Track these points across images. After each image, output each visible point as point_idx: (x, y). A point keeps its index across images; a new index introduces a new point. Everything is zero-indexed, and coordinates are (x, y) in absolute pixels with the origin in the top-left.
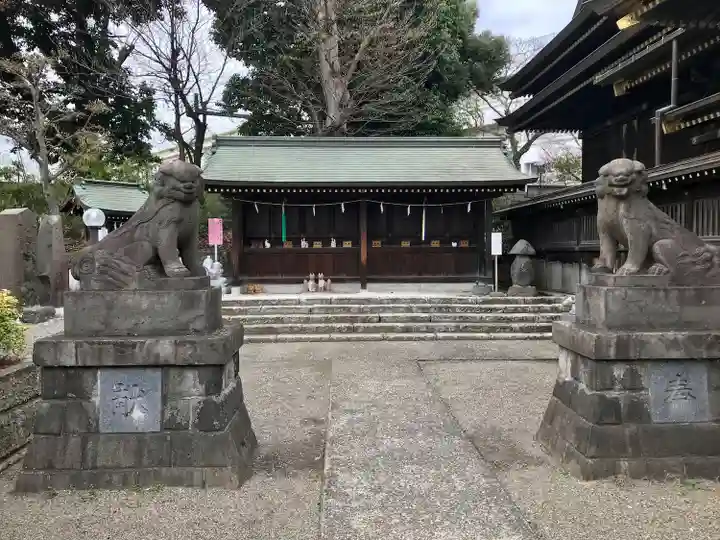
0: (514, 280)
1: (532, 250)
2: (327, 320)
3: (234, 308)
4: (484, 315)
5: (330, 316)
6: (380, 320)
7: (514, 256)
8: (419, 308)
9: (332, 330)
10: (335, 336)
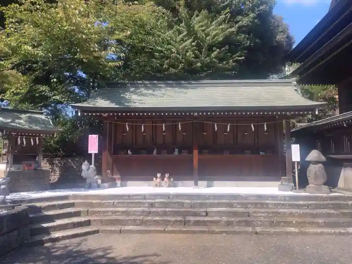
0: (310, 181)
1: (323, 158)
2: (165, 214)
3: (94, 202)
4: (294, 211)
5: (167, 210)
6: (207, 214)
7: (309, 162)
8: (238, 204)
9: (167, 223)
10: (170, 228)
